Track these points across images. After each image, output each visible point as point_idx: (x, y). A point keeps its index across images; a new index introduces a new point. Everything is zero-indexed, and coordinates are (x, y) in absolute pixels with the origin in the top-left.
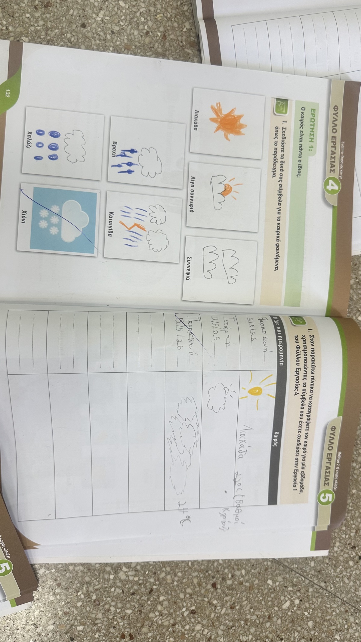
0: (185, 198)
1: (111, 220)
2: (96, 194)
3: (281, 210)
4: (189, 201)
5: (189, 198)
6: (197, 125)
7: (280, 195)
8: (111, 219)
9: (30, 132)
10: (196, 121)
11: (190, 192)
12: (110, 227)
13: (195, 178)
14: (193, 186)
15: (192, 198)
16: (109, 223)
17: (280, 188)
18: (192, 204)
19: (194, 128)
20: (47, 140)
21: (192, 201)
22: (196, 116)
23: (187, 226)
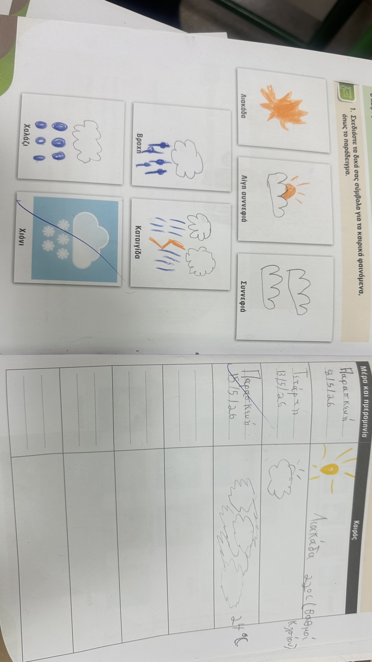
0: (234, 203)
1: (138, 237)
2: (117, 203)
3: (361, 215)
4: (240, 207)
5: (241, 203)
6: (245, 111)
7: (358, 197)
8: (138, 235)
9: (27, 125)
10: (243, 107)
11: (240, 196)
12: (136, 246)
13: (246, 177)
14: (244, 187)
15: (244, 204)
16: (136, 241)
17: (356, 188)
18: (244, 210)
19: (242, 116)
20: (50, 134)
21: (244, 207)
22: (243, 102)
23: (239, 240)
